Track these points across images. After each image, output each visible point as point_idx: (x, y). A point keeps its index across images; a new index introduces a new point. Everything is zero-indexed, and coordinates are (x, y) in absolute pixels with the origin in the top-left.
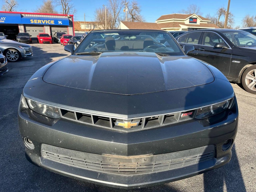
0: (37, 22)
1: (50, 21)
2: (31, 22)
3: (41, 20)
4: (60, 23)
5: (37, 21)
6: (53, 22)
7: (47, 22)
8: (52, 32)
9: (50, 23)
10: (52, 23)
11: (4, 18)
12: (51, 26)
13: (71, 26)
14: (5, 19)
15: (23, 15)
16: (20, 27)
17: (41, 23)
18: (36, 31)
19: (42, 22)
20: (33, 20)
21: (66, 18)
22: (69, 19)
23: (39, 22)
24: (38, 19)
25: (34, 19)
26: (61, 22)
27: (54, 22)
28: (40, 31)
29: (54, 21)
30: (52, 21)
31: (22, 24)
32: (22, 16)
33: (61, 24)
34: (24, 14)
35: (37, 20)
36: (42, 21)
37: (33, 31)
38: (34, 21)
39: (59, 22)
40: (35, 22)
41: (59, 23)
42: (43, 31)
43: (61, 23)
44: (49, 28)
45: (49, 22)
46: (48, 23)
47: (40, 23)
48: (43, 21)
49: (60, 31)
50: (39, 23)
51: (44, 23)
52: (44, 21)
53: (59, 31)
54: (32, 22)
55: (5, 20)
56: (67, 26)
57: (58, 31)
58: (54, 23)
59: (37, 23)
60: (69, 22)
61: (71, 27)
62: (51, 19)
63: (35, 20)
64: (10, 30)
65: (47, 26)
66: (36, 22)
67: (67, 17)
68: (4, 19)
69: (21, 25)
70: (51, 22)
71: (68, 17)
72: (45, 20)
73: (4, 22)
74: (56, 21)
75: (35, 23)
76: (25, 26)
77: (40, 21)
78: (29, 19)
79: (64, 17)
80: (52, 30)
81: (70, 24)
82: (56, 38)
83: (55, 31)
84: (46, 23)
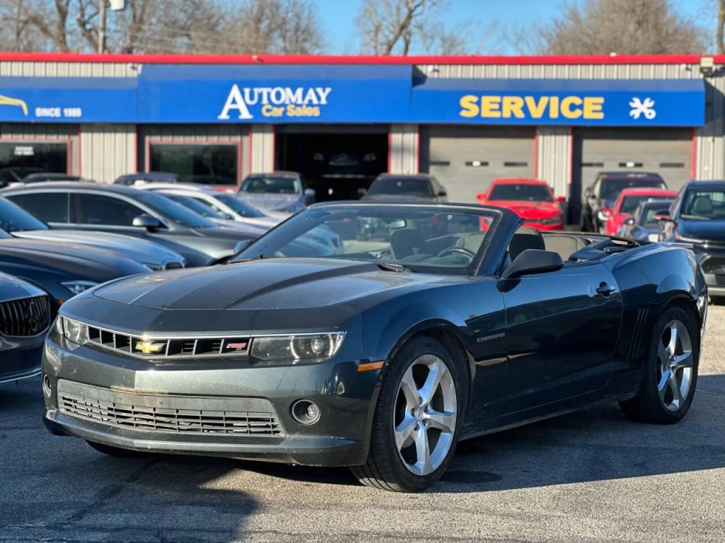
0: (500, 109)
1: (577, 101)
2: (461, 109)
3: (522, 95)
4: (642, 114)
5: (501, 104)
6: (599, 108)
7: (560, 108)
8: (585, 170)
9: (577, 113)
10: (592, 110)
11: (324, 91)
12: (580, 132)
13: (720, 130)
14: (327, 98)
15: (427, 70)
16: (396, 139)
17: (520, 114)
18: (484, 164)
19: (525, 109)
20: (475, 99)
21: (688, 75)
22: (712, 81)
23: (512, 108)
24: (502, 94)
25: (480, 94)
26: (649, 103)
27: (603, 105)
28: (507, 164)
29: (601, 100)
30: (589, 101)
31: (413, 125)
32: (418, 79)
33: (650, 115)
34: (430, 68)
35: (498, 99)
36: (530, 100)
37: (469, 164)
38: (479, 103)
39: (636, 102)
40: (490, 109)
41: (635, 114)
42: (525, 164)
43: (647, 112)
44: (565, 142)
45: (573, 107)
46: (567, 114)
47: (512, 114)
48: (537, 102)
49: (638, 165)
50: (507, 114)
51: (537, 113)
52: (544, 100)
53: (630, 165)
54: (469, 108)
55: (324, 101)
56: (687, 133)
57: (623, 165)
58: (601, 116)
59: (497, 115)
60: (708, 104)
61: (714, 135)
62: (584, 89)
63: (486, 100)
64: (341, 160)
65: (556, 134)
66: (492, 110)
67: (696, 68)
68: (323, 96)
69: (402, 128)
70: (581, 107)
71: (702, 70)
72: (550, 94)
73: (315, 112)
74: (617, 97)
75: (486, 113)
76: (426, 132)
77: (519, 101)
78: (453, 93)
79: (677, 72)
80: (585, 159)
81: (709, 117)
82: (595, 208)
83: (601, 165)
84: (554, 114)
